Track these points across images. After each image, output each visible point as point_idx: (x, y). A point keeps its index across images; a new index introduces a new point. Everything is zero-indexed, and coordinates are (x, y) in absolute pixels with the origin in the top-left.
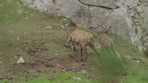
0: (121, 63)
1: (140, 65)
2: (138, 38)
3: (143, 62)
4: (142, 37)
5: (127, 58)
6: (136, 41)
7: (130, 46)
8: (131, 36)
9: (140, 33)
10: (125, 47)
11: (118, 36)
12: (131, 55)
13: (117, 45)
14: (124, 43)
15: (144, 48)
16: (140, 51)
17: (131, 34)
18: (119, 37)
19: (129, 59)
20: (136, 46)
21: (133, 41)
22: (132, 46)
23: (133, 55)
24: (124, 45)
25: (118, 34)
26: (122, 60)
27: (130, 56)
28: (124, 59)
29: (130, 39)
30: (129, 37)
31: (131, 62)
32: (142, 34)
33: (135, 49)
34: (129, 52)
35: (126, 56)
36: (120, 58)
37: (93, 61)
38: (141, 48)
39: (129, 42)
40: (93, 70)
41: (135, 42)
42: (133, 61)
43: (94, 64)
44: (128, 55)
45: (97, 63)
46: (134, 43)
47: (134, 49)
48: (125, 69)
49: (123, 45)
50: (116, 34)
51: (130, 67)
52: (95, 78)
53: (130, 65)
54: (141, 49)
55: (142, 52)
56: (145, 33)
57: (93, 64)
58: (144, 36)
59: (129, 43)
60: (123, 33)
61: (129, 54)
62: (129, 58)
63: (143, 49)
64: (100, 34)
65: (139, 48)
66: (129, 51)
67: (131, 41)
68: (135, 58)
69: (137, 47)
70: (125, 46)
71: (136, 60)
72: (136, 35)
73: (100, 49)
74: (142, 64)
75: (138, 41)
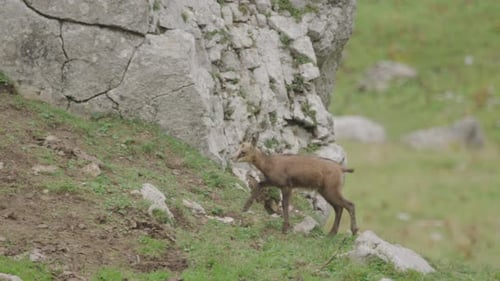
0: (168, 225)
1: (236, 231)
2: (235, 137)
3: (246, 223)
4: (246, 132)
5: (190, 209)
6: (224, 147)
7: (204, 167)
8: (209, 131)
9: (242, 121)
10: (185, 169)
11: (164, 130)
12: (206, 196)
13: (160, 162)
14: (184, 156)
15: (254, 174)
16: (239, 182)
17: (207, 122)
18: (168, 133)
19: (198, 211)
20: (224, 164)
21: (214, 149)
22: (209, 165)
23: (213, 195)
24: (183, 160)
25: (162, 122)
26: (171, 215)
27: (200, 199)
28: (178, 213)
29: (205, 141)
30: (203, 135)
31: (204, 221)
32: (247, 124)
33: (222, 174)
34: (198, 185)
35: (186, 202)
36: (164, 208)
37: (70, 217)
38: (245, 172)
39: (202, 152)
40: (68, 249)
41: (221, 152)
42: (212, 218)
43: (72, 227)
44: (196, 197)
45: (82, 226)
46: (217, 154)
47: (217, 177)
48: (179, 249)
49: (178, 161)
50: (155, 124)
51: (197, 241)
52: (74, 277)
53: (201, 233)
54: (243, 177)
55: (244, 186)
56: (260, 121)
57: (69, 226)
58: (255, 129)
59: (200, 155)
60: (181, 120)
61: (199, 192)
62: (197, 206)
63: (250, 176)
64: (100, 122)
65: (236, 171)
66: (200, 181)
67: (206, 147)
68: (220, 207)
69: (229, 170)
70: (185, 166)
71: (220, 213)
72: (228, 125)
73: (96, 175)
74: (242, 229)
75: (232, 148)
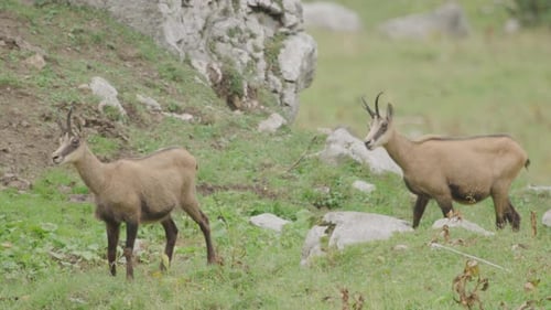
0: (120, 123)
1: (195, 129)
2: (194, 26)
3: (206, 121)
4: (207, 20)
5: (144, 105)
6: (182, 36)
7: (159, 58)
8: (165, 19)
9: (202, 8)
10: (139, 61)
11: (115, 18)
12: (161, 90)
13: (111, 53)
14: (137, 46)
15: (215, 66)
16: (198, 75)
17: (163, 8)
18: (119, 21)
19: (153, 107)
20: (182, 55)
21: (171, 39)
22: (166, 56)
23: (170, 90)
24: (137, 51)
25: (113, 9)
26: (123, 112)
27: (155, 94)
28: (131, 110)
29: (162, 31)
30: (158, 23)
31: (160, 118)
32: (207, 11)
33: (180, 67)
34: (154, 79)
35: (140, 98)
36: (116, 103)
37: (13, 114)
38: (205, 64)
39: (158, 43)
40: (10, 149)
41: (179, 42)
42: (168, 114)
43: (14, 125)
44: (151, 92)
45: (25, 123)
46: (174, 44)
47: (174, 69)
48: (134, 149)
49: (131, 53)
50: (106, 12)
51: (153, 140)
52: (16, 179)
53: (156, 131)
54: (203, 70)
55: (203, 79)
56: (222, 8)
57: (11, 124)
58: (216, 16)
59: (155, 46)
60: (134, 6)
61: (154, 87)
62: (154, 102)
63: (211, 69)
64: (44, 8)
65: (195, 63)
66: (156, 74)
67: (162, 37)
68: (176, 103)
69: (188, 61)
70: (140, 57)
71: (177, 110)
72: (186, 12)
73: (40, 67)
74: (202, 127)
75: (192, 40)
